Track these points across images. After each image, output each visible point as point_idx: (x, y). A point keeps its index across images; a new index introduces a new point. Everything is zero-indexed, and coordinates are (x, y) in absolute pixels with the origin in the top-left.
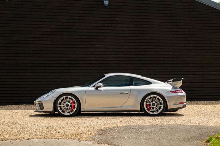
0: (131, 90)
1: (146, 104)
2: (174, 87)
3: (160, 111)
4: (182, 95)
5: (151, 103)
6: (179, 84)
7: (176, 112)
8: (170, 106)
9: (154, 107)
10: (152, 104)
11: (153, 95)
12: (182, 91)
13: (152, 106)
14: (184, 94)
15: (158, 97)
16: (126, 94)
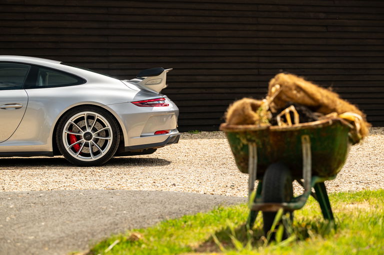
0: (28, 99)
1: (68, 134)
2: (144, 92)
3: (104, 153)
4: (165, 112)
5: (82, 134)
6: (160, 82)
7: (151, 156)
8: (131, 139)
9: (89, 142)
10: (85, 135)
11: (86, 113)
12: (167, 101)
13: (84, 141)
14: (172, 110)
15: (98, 116)
16: (17, 108)
